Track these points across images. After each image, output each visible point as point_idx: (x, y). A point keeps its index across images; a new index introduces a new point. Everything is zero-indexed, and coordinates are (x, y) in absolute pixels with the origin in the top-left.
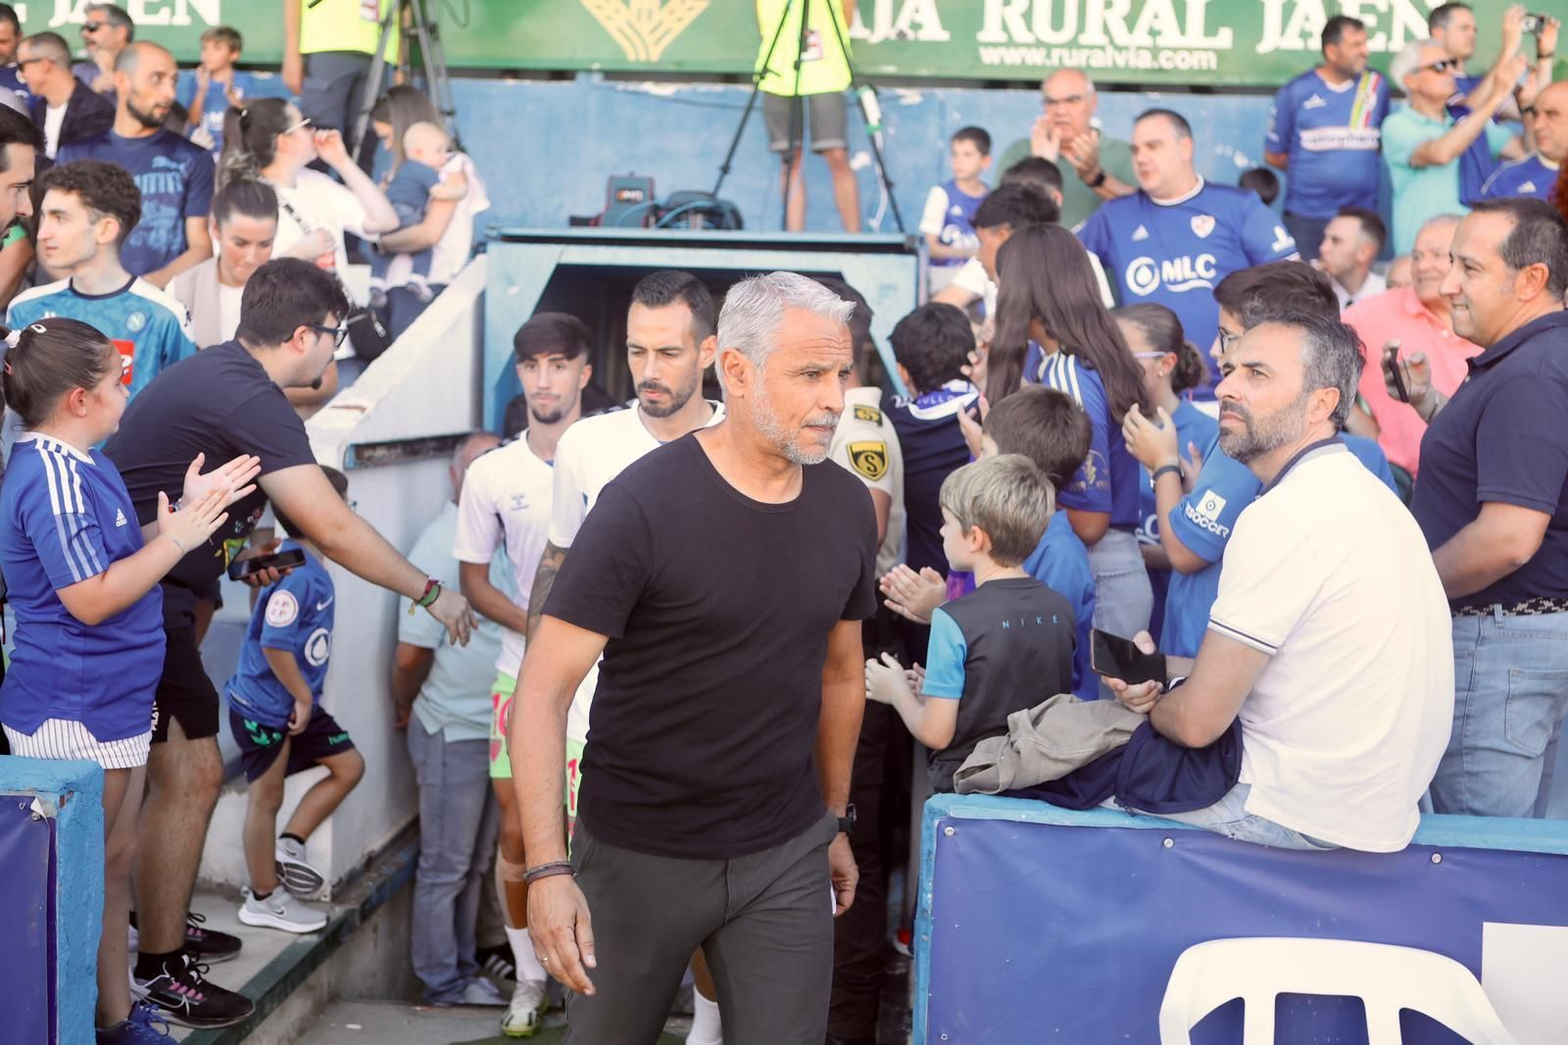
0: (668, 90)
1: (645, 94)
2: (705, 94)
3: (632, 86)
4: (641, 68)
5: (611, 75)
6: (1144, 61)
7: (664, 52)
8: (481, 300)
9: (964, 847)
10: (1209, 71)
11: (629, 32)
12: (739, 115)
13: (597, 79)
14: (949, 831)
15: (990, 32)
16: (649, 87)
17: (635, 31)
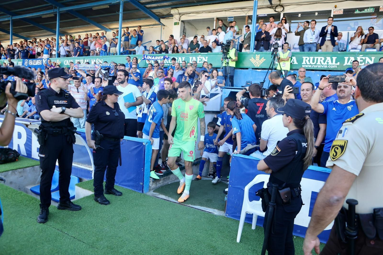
0: (260, 70)
1: (257, 71)
2: (265, 71)
3: (255, 70)
4: (257, 68)
5: (253, 69)
6: (326, 67)
7: (260, 66)
8: (222, 96)
9: (235, 159)
10: (336, 68)
11: (255, 63)
12: (266, 73)
13: (251, 69)
14: (233, 157)
16: (257, 70)
17: (256, 63)
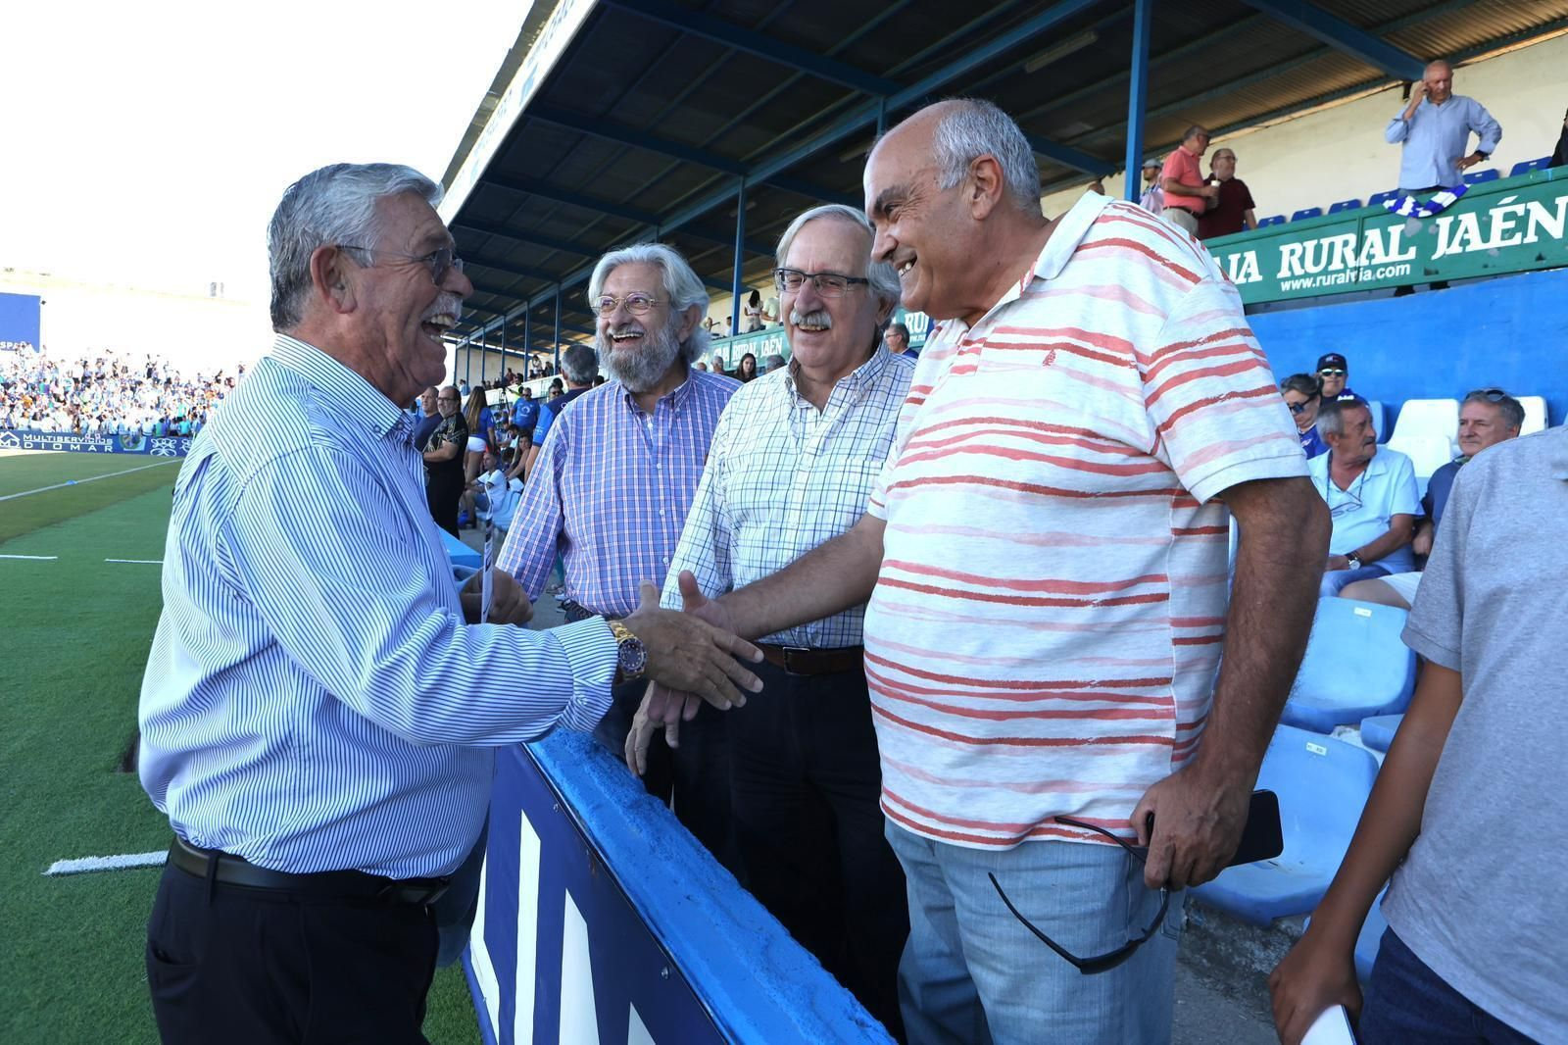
15: (1284, 273)
